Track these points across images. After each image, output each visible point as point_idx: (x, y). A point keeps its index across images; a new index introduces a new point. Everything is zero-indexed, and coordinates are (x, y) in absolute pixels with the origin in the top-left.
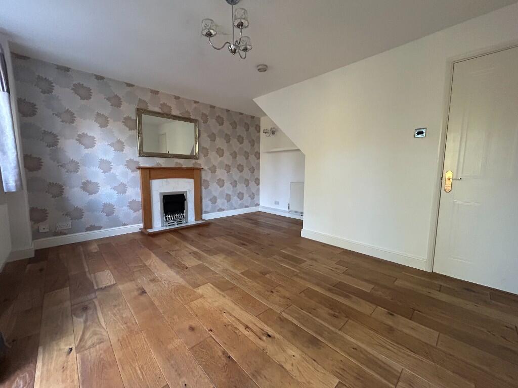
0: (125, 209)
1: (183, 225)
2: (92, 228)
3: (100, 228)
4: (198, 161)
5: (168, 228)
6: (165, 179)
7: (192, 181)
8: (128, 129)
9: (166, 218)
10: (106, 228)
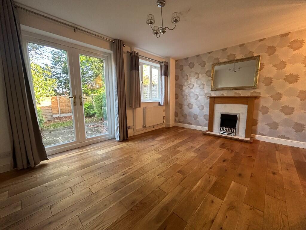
0: (202, 118)
1: (232, 136)
2: (189, 123)
3: (192, 124)
4: (257, 91)
5: (221, 135)
6: (224, 104)
7: (246, 106)
8: (207, 77)
9: (221, 128)
10: (193, 125)
